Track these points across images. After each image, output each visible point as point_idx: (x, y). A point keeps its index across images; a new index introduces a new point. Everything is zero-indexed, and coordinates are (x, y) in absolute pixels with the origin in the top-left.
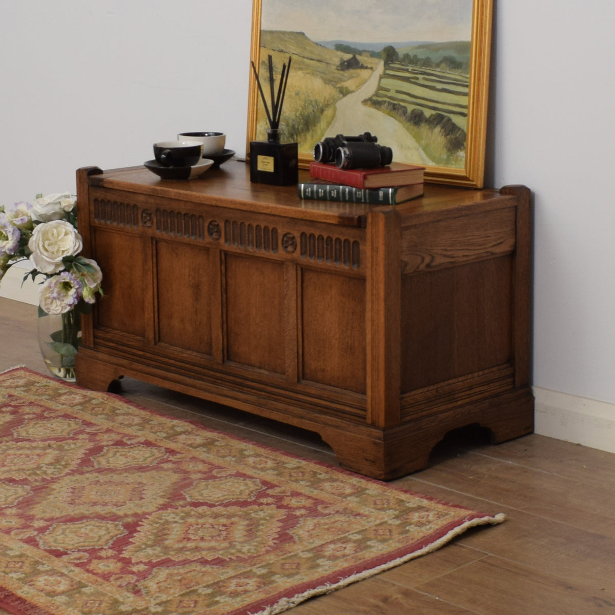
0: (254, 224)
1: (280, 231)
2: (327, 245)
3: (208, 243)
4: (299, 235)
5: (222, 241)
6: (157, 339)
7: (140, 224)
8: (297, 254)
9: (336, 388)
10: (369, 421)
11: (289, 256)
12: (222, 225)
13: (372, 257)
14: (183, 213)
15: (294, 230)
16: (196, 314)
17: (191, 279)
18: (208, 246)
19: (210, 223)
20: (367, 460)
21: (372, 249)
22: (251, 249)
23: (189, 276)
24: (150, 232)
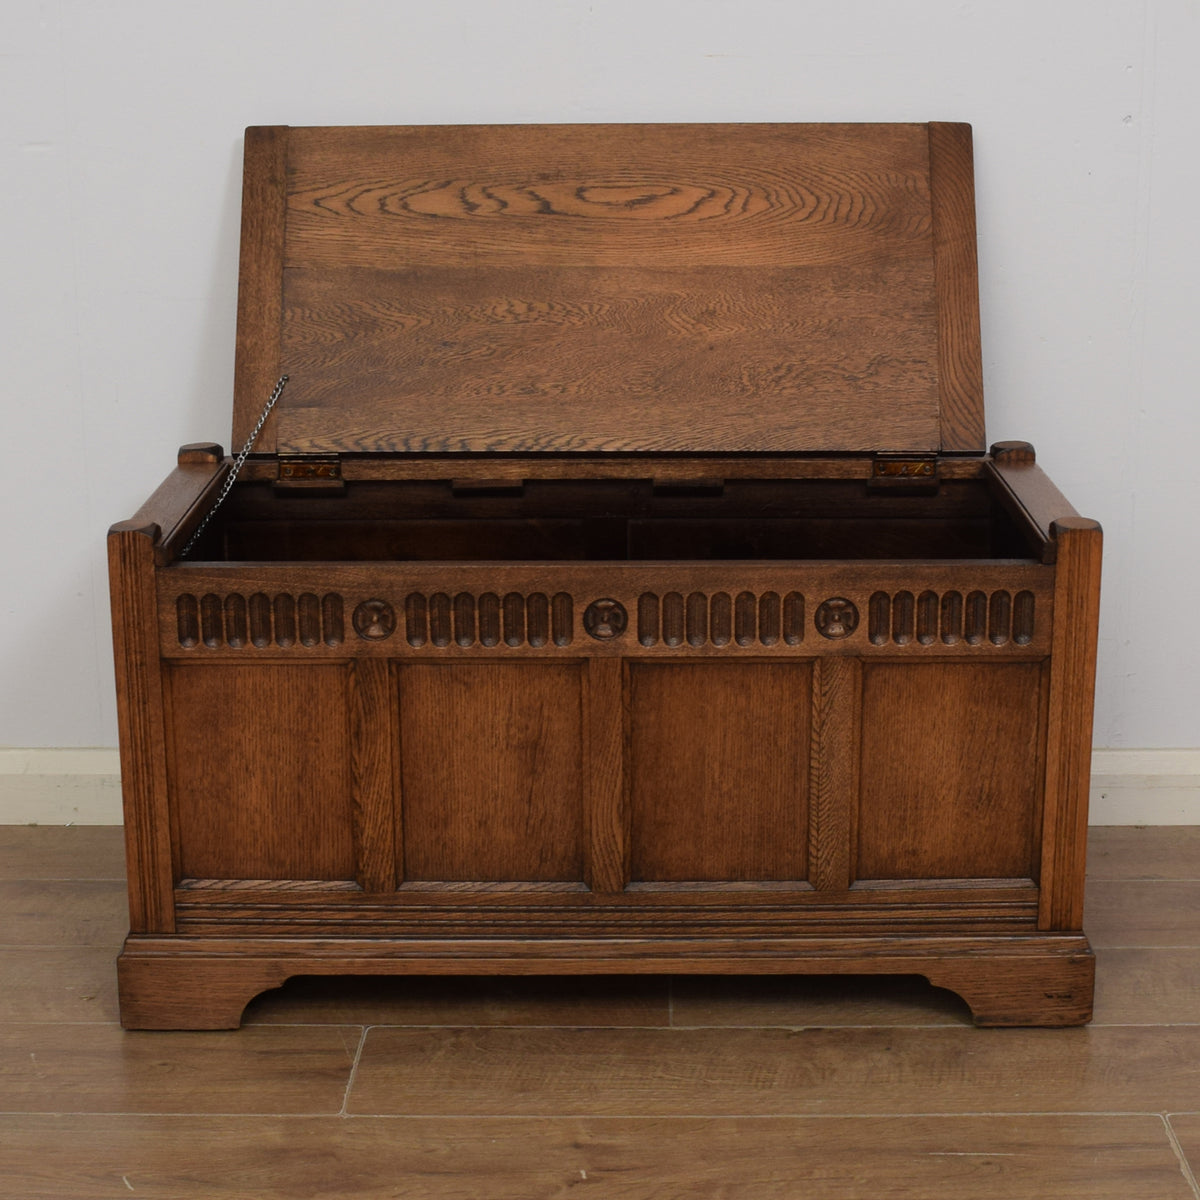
0: (734, 594)
1: (809, 597)
2: (944, 607)
3: (583, 649)
4: (866, 599)
5: (630, 638)
6: (401, 877)
7: (350, 633)
8: (859, 638)
9: (950, 881)
10: (1046, 925)
11: (836, 645)
12: (632, 607)
13: (1069, 616)
14: (501, 593)
15: (853, 589)
16: (530, 801)
17: (513, 731)
18: (582, 655)
19: (592, 607)
20: (1050, 997)
21: (1070, 601)
22: (722, 647)
23: (508, 726)
24: (385, 648)
